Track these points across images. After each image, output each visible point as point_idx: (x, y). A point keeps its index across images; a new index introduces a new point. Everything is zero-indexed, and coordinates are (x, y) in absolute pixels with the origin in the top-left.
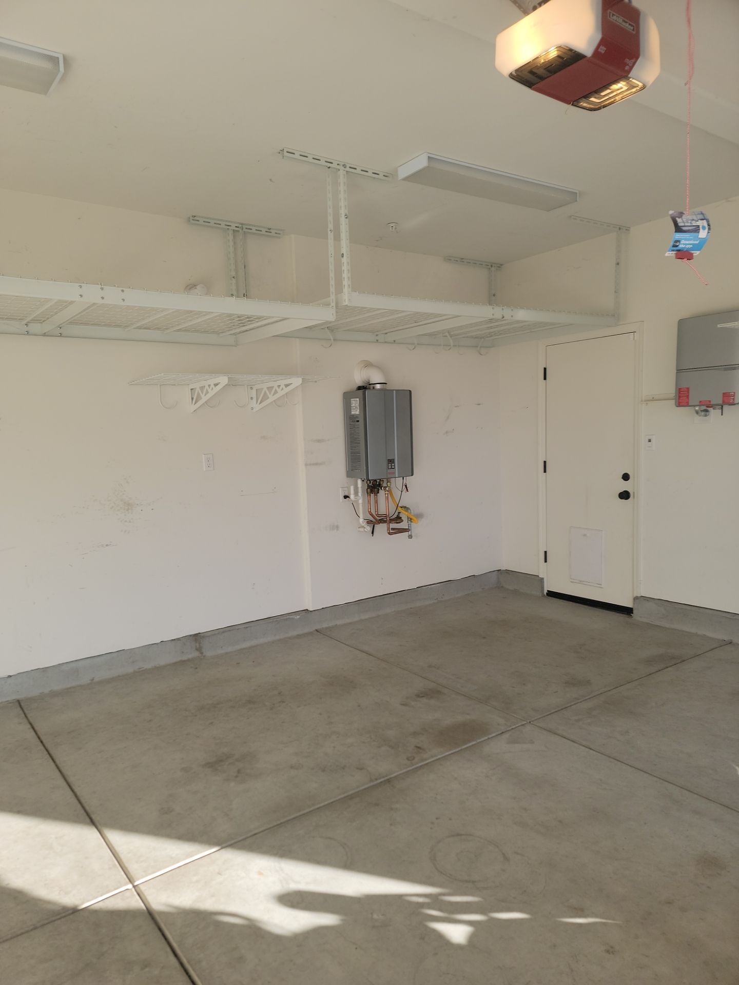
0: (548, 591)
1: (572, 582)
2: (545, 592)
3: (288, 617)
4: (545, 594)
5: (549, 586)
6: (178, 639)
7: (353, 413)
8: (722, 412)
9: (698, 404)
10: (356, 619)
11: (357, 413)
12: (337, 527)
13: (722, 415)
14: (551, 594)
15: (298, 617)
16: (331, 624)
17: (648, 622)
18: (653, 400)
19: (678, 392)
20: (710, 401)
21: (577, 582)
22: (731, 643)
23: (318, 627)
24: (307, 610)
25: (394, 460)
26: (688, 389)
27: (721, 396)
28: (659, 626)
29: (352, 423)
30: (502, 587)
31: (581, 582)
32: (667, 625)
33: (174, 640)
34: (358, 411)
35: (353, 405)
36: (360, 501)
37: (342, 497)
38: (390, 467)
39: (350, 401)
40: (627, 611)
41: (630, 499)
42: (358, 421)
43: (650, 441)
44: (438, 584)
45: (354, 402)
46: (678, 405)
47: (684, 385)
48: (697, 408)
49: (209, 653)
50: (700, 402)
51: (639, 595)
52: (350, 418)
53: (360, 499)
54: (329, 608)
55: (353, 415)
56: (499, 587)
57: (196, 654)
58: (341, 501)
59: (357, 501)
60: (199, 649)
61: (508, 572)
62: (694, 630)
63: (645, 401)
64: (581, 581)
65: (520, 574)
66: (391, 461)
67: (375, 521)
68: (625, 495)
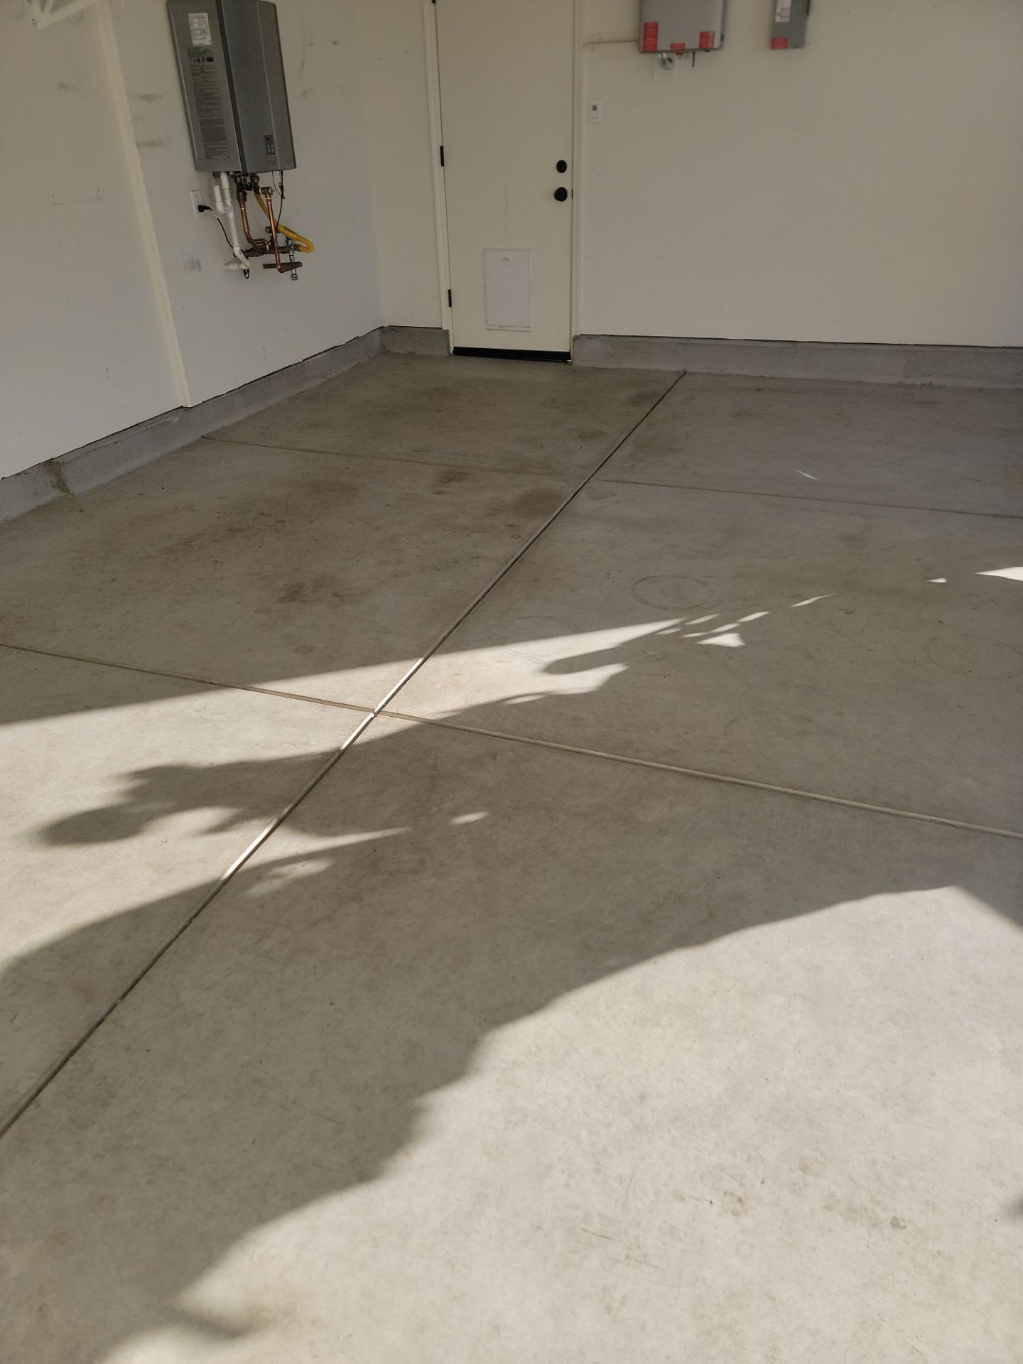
0: (455, 348)
1: (488, 330)
2: (452, 349)
3: (164, 420)
4: (451, 352)
5: (457, 341)
6: (25, 472)
7: (196, 42)
8: (693, 63)
9: (669, 48)
10: (243, 415)
11: (207, 41)
12: (199, 264)
13: (693, 66)
14: (460, 352)
15: (177, 419)
16: (218, 426)
17: (592, 366)
18: (600, 42)
19: (643, 29)
20: (683, 45)
21: (495, 328)
22: (685, 373)
23: (204, 433)
24: (182, 407)
25: (272, 136)
26: (656, 25)
27: (697, 38)
28: (604, 369)
29: (196, 63)
30: (388, 352)
31: (502, 329)
32: (615, 366)
33: (20, 474)
34: (209, 38)
35: (196, 26)
36: (231, 215)
37: (195, 210)
38: (269, 151)
39: (187, 16)
40: (562, 357)
41: (566, 200)
42: (210, 59)
43: (595, 108)
44: (324, 354)
45: (196, 20)
46: (642, 50)
47: (651, 19)
48: (665, 55)
49: (77, 489)
50: (672, 45)
51: (578, 334)
52: (189, 53)
53: (230, 211)
54: (210, 402)
55: (198, 48)
56: (385, 352)
57: (56, 494)
58: (196, 216)
59: (225, 216)
60: (61, 485)
61: (393, 329)
62: (644, 367)
63: (589, 44)
64: (501, 327)
65: (415, 330)
66: (269, 139)
67: (254, 249)
68: (561, 195)
